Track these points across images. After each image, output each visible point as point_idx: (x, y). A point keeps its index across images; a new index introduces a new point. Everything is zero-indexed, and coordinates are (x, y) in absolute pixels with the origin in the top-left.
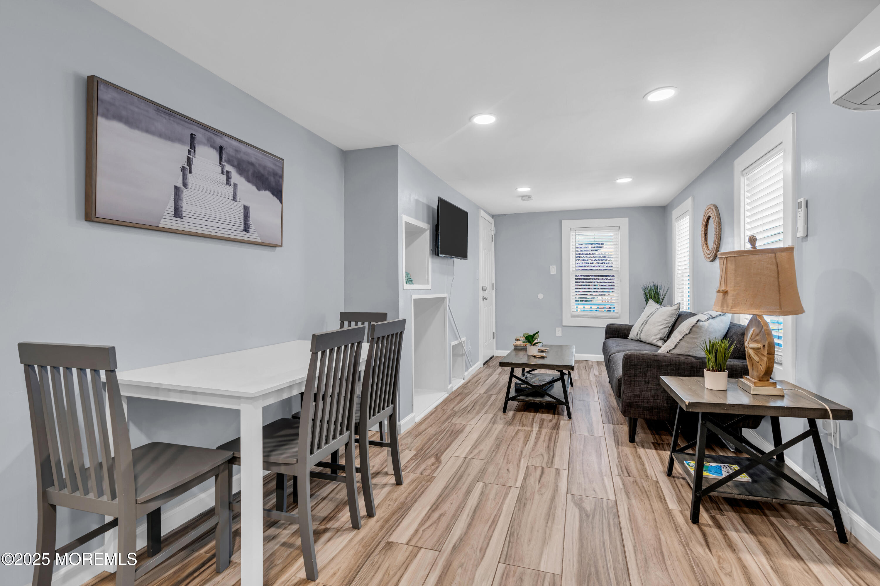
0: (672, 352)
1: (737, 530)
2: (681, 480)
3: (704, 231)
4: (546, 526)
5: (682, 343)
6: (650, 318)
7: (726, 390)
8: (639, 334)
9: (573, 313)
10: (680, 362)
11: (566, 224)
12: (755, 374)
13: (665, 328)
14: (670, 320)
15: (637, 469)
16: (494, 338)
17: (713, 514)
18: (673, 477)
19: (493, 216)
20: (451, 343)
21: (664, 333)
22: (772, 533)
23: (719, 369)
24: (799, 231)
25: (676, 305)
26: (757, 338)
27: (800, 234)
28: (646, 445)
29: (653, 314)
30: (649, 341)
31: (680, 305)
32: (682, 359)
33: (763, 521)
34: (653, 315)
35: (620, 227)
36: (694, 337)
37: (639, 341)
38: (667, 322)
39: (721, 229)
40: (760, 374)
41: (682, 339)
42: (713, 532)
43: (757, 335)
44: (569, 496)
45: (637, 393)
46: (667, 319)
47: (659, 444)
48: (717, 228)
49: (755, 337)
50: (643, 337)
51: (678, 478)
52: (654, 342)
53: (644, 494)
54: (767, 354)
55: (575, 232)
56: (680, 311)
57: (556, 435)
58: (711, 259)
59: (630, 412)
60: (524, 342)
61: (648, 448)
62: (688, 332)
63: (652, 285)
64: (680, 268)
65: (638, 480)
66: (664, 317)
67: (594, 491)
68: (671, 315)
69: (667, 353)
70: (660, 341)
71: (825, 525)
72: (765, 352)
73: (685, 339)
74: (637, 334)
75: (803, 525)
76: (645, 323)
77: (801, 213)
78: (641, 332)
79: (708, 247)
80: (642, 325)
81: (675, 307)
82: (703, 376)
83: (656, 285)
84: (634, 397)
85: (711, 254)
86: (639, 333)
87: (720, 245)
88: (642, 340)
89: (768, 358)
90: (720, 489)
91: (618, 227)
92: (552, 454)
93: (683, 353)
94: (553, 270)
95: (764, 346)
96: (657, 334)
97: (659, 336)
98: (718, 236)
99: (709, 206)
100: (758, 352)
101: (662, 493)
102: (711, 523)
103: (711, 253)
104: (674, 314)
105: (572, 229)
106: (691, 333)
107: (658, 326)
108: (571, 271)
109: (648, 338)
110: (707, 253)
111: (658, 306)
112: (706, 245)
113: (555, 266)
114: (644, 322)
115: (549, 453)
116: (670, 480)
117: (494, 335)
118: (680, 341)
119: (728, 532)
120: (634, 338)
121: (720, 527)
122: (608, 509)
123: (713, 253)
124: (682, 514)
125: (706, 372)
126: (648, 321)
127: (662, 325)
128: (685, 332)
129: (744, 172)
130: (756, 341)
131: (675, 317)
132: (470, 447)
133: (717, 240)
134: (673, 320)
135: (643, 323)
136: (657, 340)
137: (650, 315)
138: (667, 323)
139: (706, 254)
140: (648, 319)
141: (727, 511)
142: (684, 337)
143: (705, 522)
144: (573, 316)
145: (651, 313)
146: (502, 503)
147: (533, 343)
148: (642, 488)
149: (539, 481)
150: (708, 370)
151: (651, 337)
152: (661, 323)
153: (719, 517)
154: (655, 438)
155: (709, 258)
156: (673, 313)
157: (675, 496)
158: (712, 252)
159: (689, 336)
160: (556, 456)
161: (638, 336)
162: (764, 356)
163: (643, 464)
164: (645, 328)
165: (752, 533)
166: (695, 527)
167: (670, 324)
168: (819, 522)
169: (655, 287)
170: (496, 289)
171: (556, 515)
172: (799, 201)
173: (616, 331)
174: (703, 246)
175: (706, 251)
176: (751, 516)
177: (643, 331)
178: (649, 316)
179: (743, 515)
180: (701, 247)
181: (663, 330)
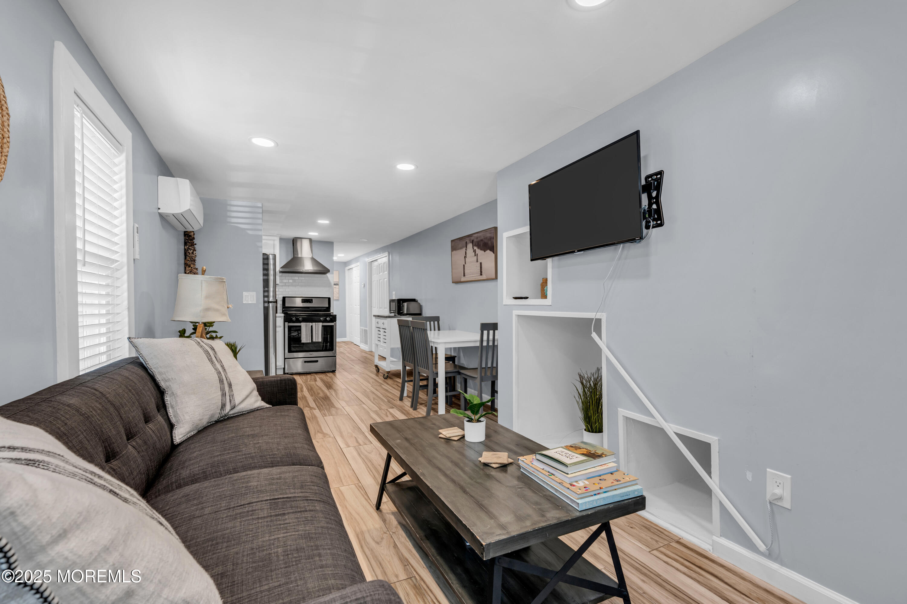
57: (374, 476)
67: (318, 442)
92: (362, 456)
115: (366, 456)
160: (357, 455)
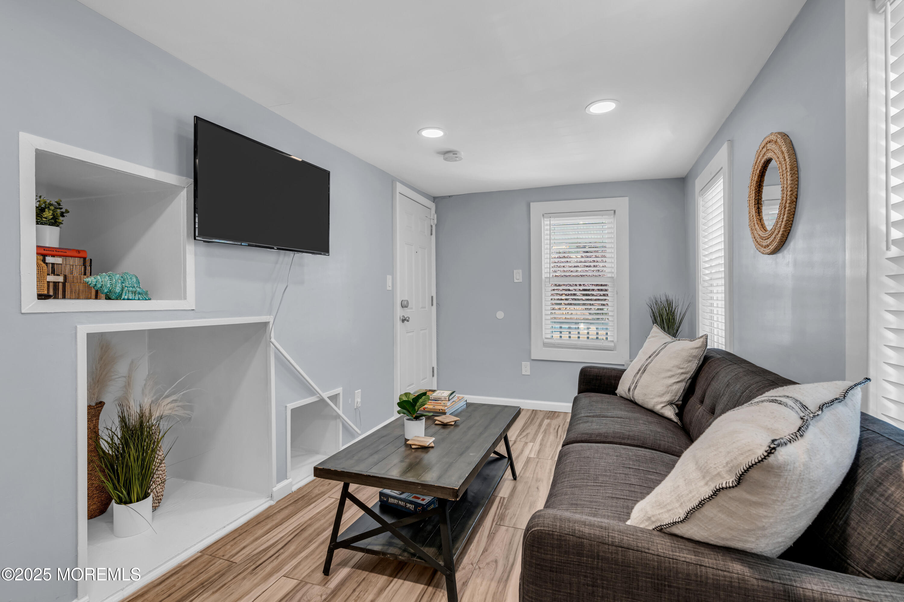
3: (754, 195)
5: (709, 510)
6: (652, 360)
8: (631, 390)
9: (546, 341)
11: (536, 208)
14: (686, 368)
16: (433, 376)
19: (435, 199)
20: (288, 405)
21: (677, 392)
25: (699, 338)
29: (656, 353)
30: (650, 406)
31: (707, 339)
34: (657, 355)
35: (618, 211)
36: (754, 499)
37: (631, 402)
38: (682, 371)
39: (798, 177)
41: (711, 498)
46: (682, 366)
48: (789, 177)
50: (639, 396)
52: (658, 408)
55: (549, 219)
56: (708, 347)
58: (772, 247)
62: (730, 479)
63: (663, 299)
64: (707, 272)
66: (676, 362)
68: (691, 359)
70: (669, 407)
73: (721, 498)
74: (629, 390)
76: (643, 370)
78: (635, 387)
79: (763, 227)
80: (638, 373)
81: (698, 343)
83: (670, 298)
85: (772, 238)
86: (632, 387)
87: (794, 215)
88: (637, 401)
91: (613, 211)
94: (518, 276)
96: (663, 394)
97: (667, 398)
98: (792, 194)
99: (768, 139)
103: (773, 236)
104: (695, 357)
105: (545, 215)
106: (743, 485)
107: (666, 378)
108: (544, 278)
109: (647, 400)
110: (762, 238)
111: (667, 338)
112: (759, 222)
113: (520, 271)
114: (642, 367)
117: (433, 372)
118: (701, 504)
120: (624, 395)
123: (777, 234)
126: (648, 368)
127: (673, 376)
128: (723, 478)
131: (697, 361)
133: (787, 205)
134: (693, 366)
135: (639, 370)
136: (663, 405)
137: (652, 355)
138: (682, 373)
139: (759, 241)
140: (649, 363)
142: (717, 492)
144: (546, 345)
145: (655, 352)
151: (653, 398)
152: (670, 374)
155: (767, 246)
156: (694, 354)
158: (776, 232)
159: (734, 493)
161: (631, 393)
164: (642, 381)
167: (688, 376)
169: (669, 304)
170: (437, 304)
173: (598, 380)
174: (752, 225)
175: (760, 233)
177: (639, 384)
178: (650, 357)
180: (748, 227)
181: (676, 387)
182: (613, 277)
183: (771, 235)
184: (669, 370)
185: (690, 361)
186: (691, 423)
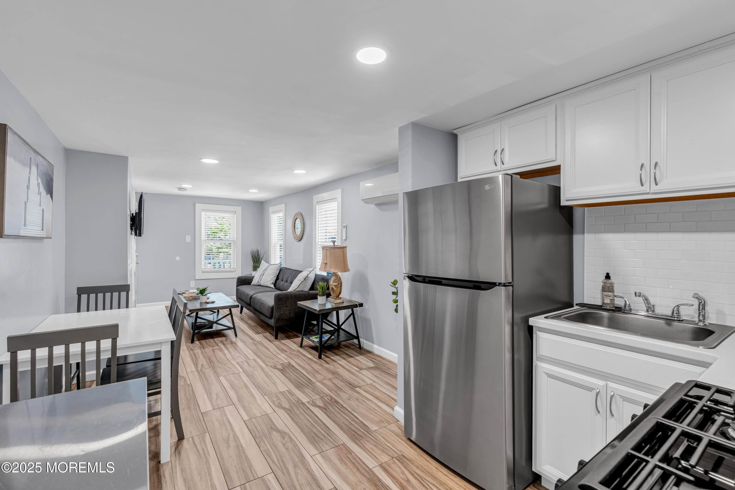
0: (296, 290)
1: (333, 356)
2: (307, 347)
4: (270, 379)
7: (325, 304)
9: (203, 270)
10: (300, 294)
11: (198, 206)
12: (335, 295)
13: (274, 277)
15: (287, 349)
17: (324, 354)
18: (303, 347)
22: (343, 353)
23: (323, 295)
24: (344, 237)
26: (336, 281)
27: (344, 238)
28: (283, 339)
29: (266, 269)
30: (266, 285)
32: (301, 293)
33: (338, 351)
35: (236, 212)
37: (259, 285)
38: (275, 273)
40: (337, 295)
42: (327, 359)
43: (336, 280)
44: (269, 367)
45: (282, 312)
47: (288, 337)
48: (302, 223)
49: (335, 281)
50: (262, 283)
51: (305, 347)
52: (269, 285)
53: (297, 356)
54: (340, 287)
55: (205, 212)
56: (281, 267)
59: (278, 323)
60: (197, 294)
61: (285, 340)
63: (256, 250)
65: (291, 352)
66: (273, 271)
67: (277, 362)
69: (294, 291)
70: (272, 284)
71: (355, 346)
72: (339, 287)
75: (349, 348)
76: (263, 275)
77: (344, 230)
78: (261, 280)
79: (296, 234)
80: (261, 276)
81: (279, 265)
82: (317, 299)
84: (281, 315)
86: (259, 281)
87: (303, 233)
88: (261, 285)
89: (340, 288)
90: (328, 343)
93: (301, 290)
94: (188, 239)
95: (339, 284)
96: (270, 281)
97: (271, 282)
98: (303, 227)
99: (296, 212)
100: (336, 286)
101: (303, 353)
102: (325, 357)
105: (203, 210)
106: (305, 280)
108: (202, 240)
109: (265, 283)
112: (294, 231)
113: (190, 236)
116: (302, 348)
119: (331, 358)
120: (256, 284)
121: (328, 357)
122: (288, 365)
123: (300, 237)
124: (314, 358)
125: (318, 297)
126: (265, 273)
127: (273, 275)
129: (318, 203)
130: (335, 282)
131: (279, 270)
132: (193, 366)
135: (261, 275)
139: (295, 237)
141: (327, 352)
142: (302, 282)
143: (323, 357)
144: (203, 272)
145: (265, 269)
146: (242, 380)
147: (204, 294)
148: (295, 354)
149: (250, 367)
150: (319, 296)
151: (267, 283)
152: (272, 275)
153: (326, 354)
154: (285, 335)
155: (297, 239)
156: (278, 268)
157: (308, 353)
161: (258, 283)
162: (339, 288)
163: (288, 346)
164: (263, 278)
165: (338, 355)
166: (321, 360)
167: (276, 275)
168: (353, 346)
169: (258, 251)
171: (270, 374)
172: (344, 225)
173: (244, 281)
174: (292, 230)
176: (335, 351)
178: (264, 271)
179: (332, 351)
181: (274, 278)
182: (234, 241)
183: (298, 237)
184: (271, 274)
185: (277, 270)
186: (280, 287)
